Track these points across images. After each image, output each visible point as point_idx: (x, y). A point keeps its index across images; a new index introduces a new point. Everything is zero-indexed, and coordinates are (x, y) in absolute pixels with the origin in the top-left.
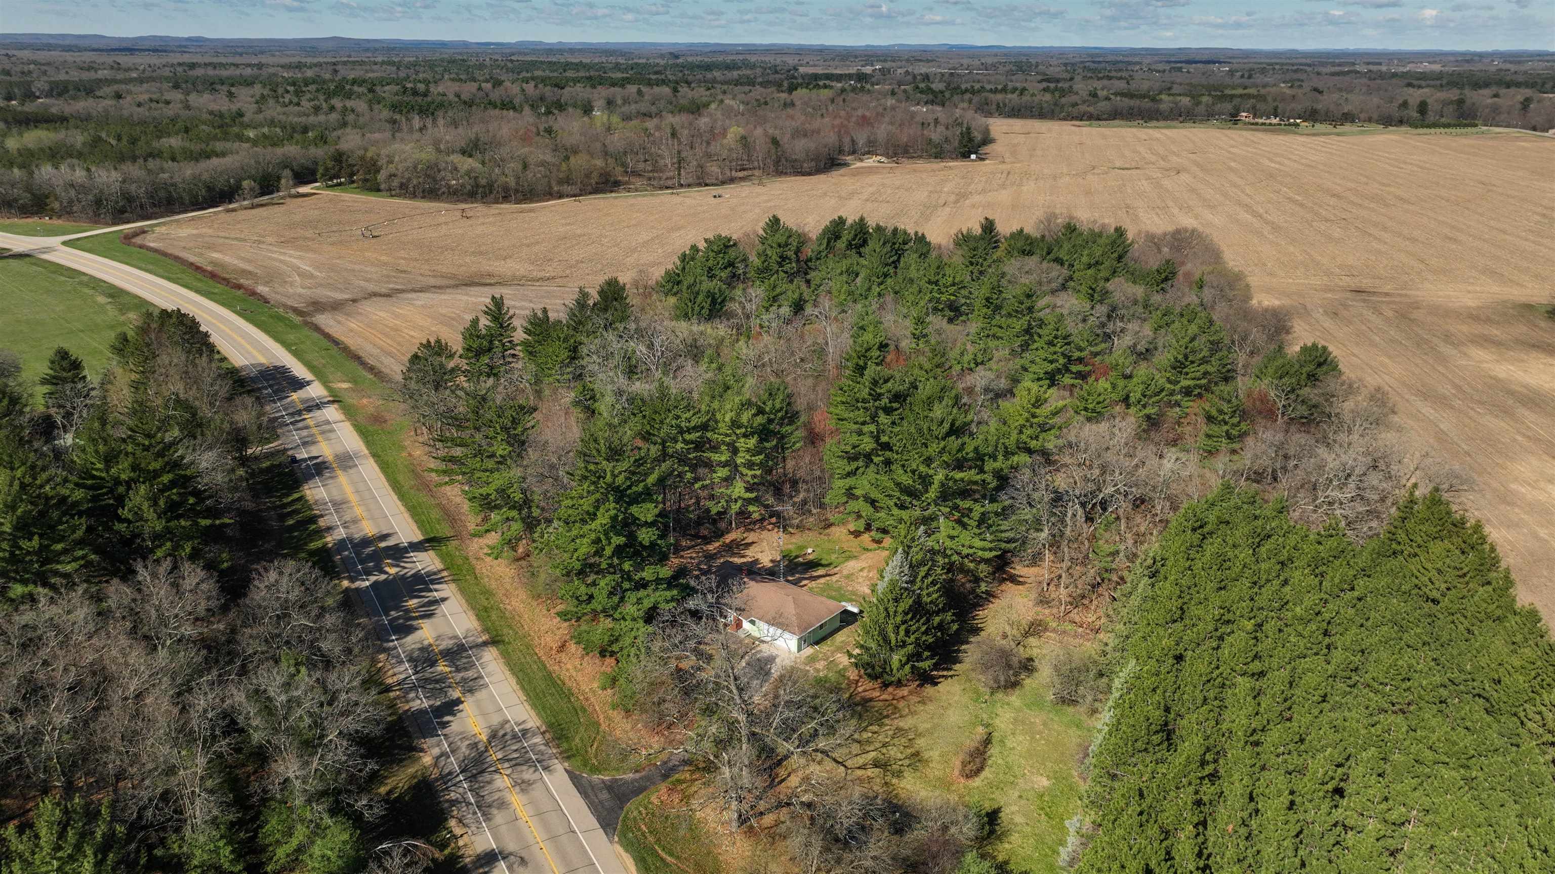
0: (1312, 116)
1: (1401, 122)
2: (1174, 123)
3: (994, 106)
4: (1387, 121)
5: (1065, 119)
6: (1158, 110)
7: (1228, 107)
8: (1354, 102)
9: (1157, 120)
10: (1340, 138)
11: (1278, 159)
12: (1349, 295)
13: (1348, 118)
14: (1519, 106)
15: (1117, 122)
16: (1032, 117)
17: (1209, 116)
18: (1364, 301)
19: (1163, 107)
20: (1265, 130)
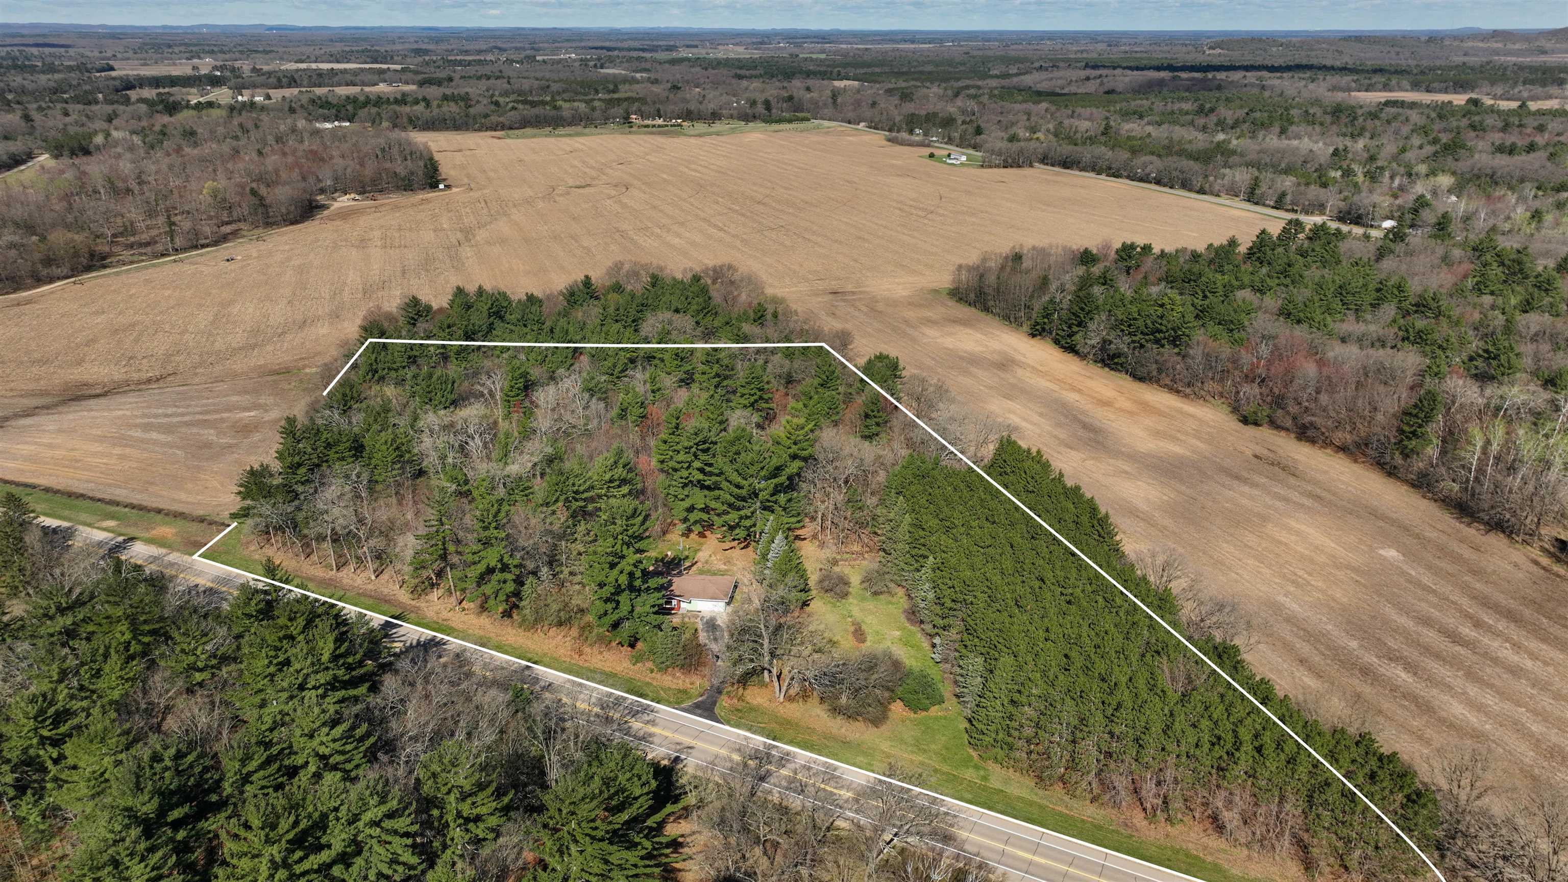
0: (689, 116)
1: (754, 118)
2: (579, 129)
3: (405, 120)
4: (747, 118)
5: (479, 130)
6: (562, 117)
7: (619, 111)
8: (714, 99)
9: (564, 126)
10: (720, 138)
11: (693, 166)
12: (831, 296)
13: (715, 116)
14: (830, 100)
15: (528, 131)
16: (447, 129)
17: (606, 119)
18: (844, 301)
19: (566, 114)
20: (660, 133)
